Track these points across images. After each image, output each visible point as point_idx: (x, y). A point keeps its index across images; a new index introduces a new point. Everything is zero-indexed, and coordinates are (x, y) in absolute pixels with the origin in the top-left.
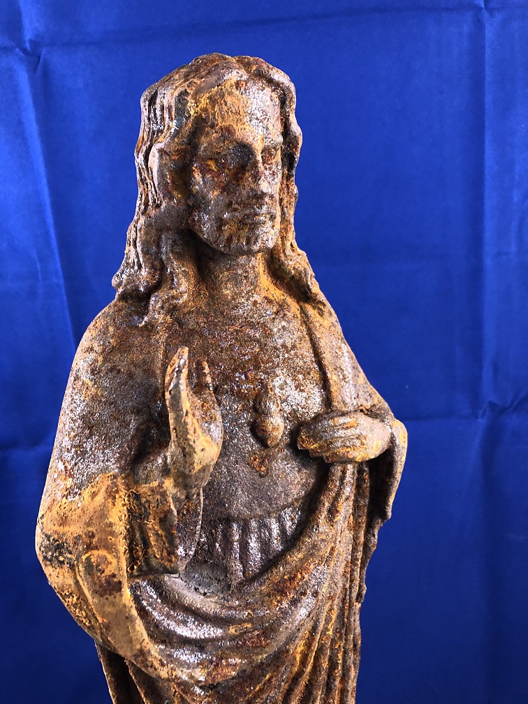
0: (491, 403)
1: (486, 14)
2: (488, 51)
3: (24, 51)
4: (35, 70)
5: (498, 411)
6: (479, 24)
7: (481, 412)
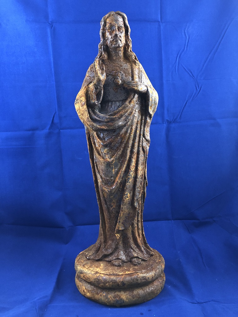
0: (167, 120)
1: (161, 23)
2: (162, 32)
3: (49, 24)
4: (52, 28)
5: (169, 122)
6: (159, 25)
7: (165, 122)
